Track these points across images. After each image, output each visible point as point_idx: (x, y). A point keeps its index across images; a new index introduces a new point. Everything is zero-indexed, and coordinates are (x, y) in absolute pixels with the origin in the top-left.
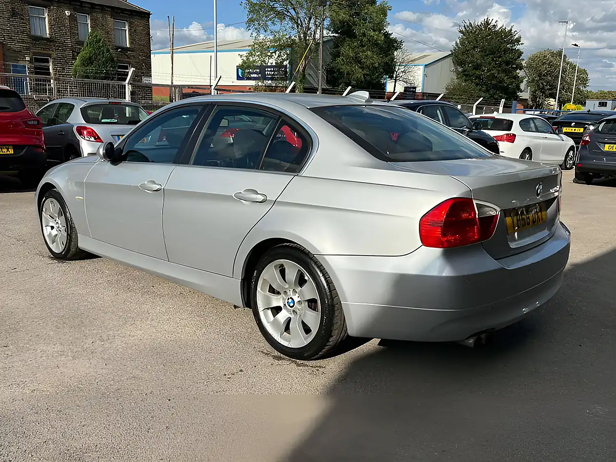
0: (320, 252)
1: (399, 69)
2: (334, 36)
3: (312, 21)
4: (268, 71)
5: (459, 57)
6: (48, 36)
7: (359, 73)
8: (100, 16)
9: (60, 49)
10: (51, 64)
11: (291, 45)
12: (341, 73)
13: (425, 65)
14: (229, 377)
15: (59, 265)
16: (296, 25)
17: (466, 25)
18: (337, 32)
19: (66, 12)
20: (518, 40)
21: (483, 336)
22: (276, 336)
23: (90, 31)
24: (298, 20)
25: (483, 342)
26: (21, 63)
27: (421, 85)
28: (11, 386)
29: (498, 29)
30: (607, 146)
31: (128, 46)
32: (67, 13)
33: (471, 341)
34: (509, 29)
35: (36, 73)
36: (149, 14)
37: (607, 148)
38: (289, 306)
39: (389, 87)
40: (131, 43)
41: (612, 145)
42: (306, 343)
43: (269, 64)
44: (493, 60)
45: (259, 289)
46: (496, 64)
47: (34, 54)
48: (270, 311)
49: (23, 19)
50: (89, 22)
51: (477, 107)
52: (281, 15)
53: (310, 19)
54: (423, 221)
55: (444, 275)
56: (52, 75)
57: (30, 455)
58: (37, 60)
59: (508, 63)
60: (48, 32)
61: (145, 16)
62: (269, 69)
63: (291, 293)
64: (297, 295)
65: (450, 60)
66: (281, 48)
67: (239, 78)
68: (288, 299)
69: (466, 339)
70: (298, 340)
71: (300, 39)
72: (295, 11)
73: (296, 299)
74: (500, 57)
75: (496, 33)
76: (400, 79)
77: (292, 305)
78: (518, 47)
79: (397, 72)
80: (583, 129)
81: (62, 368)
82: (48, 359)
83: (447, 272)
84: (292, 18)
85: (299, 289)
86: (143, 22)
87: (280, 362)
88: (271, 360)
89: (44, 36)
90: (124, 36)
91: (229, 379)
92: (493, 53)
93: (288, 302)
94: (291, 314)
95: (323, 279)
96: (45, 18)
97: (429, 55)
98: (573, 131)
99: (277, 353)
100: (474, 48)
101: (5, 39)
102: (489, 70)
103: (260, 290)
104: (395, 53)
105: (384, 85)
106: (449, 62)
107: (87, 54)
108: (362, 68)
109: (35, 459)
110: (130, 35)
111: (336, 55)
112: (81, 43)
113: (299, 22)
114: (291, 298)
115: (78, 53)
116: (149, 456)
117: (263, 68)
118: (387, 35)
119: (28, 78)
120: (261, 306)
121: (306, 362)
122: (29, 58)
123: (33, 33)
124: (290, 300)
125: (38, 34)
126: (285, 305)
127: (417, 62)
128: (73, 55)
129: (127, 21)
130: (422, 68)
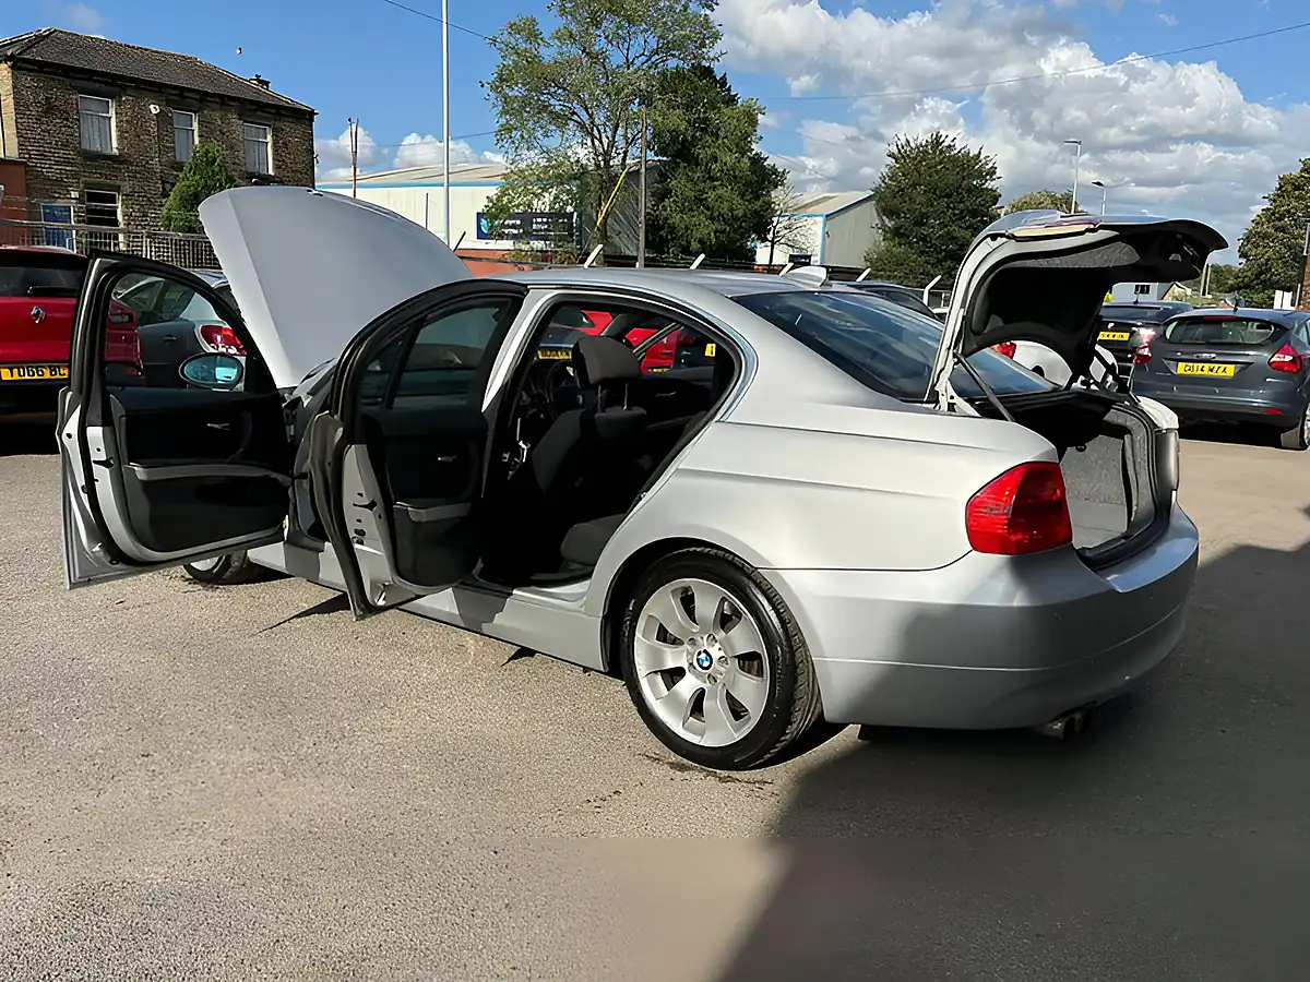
0: (770, 564)
1: (779, 223)
2: (659, 160)
3: (620, 131)
4: (537, 223)
5: (889, 200)
6: (115, 151)
7: (705, 229)
8: (217, 115)
9: (138, 176)
10: (119, 204)
11: (581, 174)
12: (673, 229)
13: (827, 216)
14: (596, 805)
15: (207, 593)
16: (589, 139)
17: (899, 143)
18: (665, 155)
19: (152, 106)
20: (992, 172)
21: (1077, 716)
22: (675, 725)
23: (197, 142)
24: (592, 130)
25: (1078, 728)
26: (60, 203)
27: (818, 250)
28: (177, 833)
29: (956, 152)
30: (1181, 365)
31: (271, 172)
32: (154, 109)
33: (1058, 726)
34: (977, 152)
35: (91, 221)
36: (312, 113)
37: (1182, 368)
38: (701, 666)
39: (762, 256)
40: (276, 167)
41: (1191, 364)
42: (738, 737)
43: (538, 211)
44: (948, 207)
45: (638, 635)
46: (955, 215)
47: (88, 185)
48: (659, 678)
49: (67, 120)
50: (195, 125)
51: (929, 293)
52: (561, 120)
53: (617, 127)
54: (973, 506)
55: (1015, 604)
56: (122, 226)
57: (255, 970)
58: (92, 198)
59: (974, 213)
60: (115, 144)
61: (305, 117)
62: (539, 220)
63: (704, 643)
64: (717, 645)
65: (871, 207)
66: (560, 180)
67: (481, 235)
68: (699, 654)
69: (1051, 722)
70: (719, 732)
71: (598, 166)
72: (588, 113)
73: (716, 653)
74: (961, 202)
75: (954, 160)
76: (782, 241)
77: (706, 664)
78: (989, 185)
79: (775, 227)
80: (1128, 334)
81: (268, 795)
82: (236, 777)
83: (1019, 600)
84: (581, 126)
85: (721, 635)
86: (301, 129)
87: (686, 774)
88: (666, 770)
89: (108, 152)
90: (263, 155)
91: (598, 810)
92: (948, 196)
93: (698, 660)
94: (705, 682)
95: (772, 614)
96: (110, 118)
97: (832, 198)
98: (1111, 338)
99: (674, 758)
100: (914, 185)
101: (30, 158)
102: (943, 225)
103: (640, 637)
104: (773, 194)
105: (753, 251)
106: (870, 210)
107: (189, 187)
108: (712, 219)
109: (265, 976)
110: (275, 151)
111: (662, 195)
112: (179, 167)
113: (596, 133)
114: (705, 651)
115: (173, 185)
116: (488, 963)
117: (528, 217)
118: (757, 161)
119: (74, 232)
120: (642, 666)
121: (734, 774)
122: (77, 193)
123: (85, 146)
124: (703, 656)
125: (97, 147)
126: (691, 664)
127: (810, 210)
128: (164, 189)
129: (269, 126)
130: (820, 220)
